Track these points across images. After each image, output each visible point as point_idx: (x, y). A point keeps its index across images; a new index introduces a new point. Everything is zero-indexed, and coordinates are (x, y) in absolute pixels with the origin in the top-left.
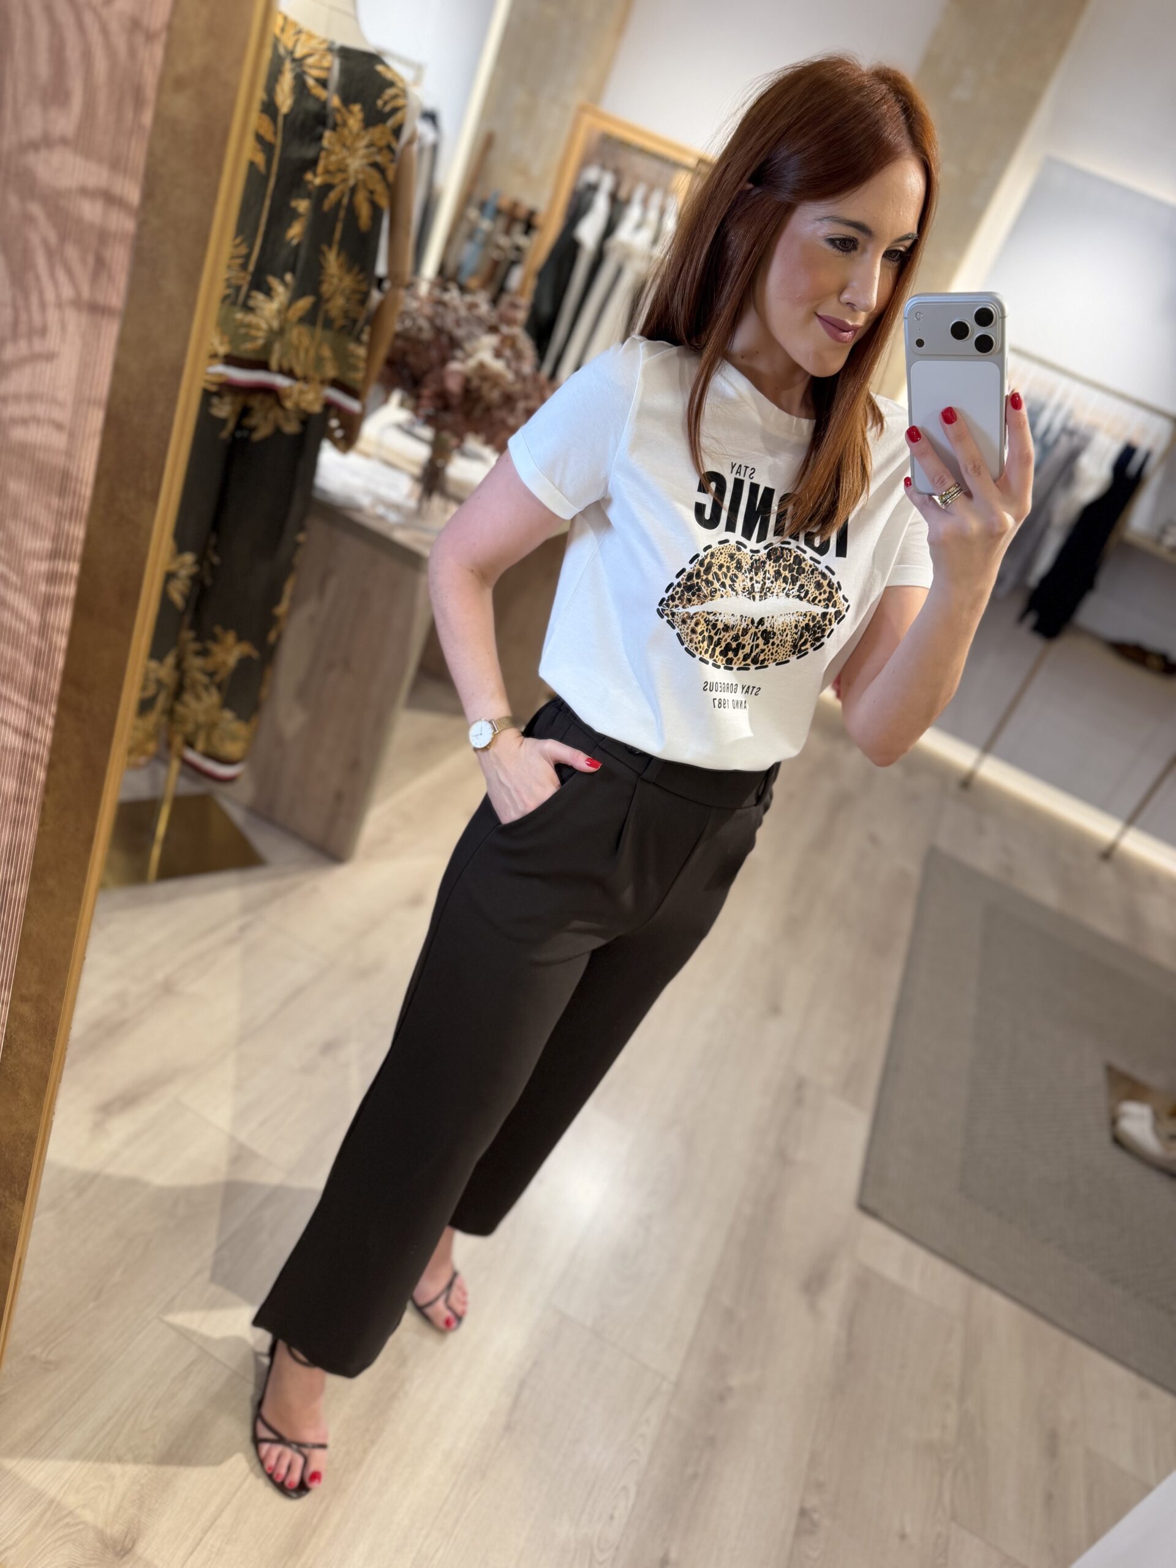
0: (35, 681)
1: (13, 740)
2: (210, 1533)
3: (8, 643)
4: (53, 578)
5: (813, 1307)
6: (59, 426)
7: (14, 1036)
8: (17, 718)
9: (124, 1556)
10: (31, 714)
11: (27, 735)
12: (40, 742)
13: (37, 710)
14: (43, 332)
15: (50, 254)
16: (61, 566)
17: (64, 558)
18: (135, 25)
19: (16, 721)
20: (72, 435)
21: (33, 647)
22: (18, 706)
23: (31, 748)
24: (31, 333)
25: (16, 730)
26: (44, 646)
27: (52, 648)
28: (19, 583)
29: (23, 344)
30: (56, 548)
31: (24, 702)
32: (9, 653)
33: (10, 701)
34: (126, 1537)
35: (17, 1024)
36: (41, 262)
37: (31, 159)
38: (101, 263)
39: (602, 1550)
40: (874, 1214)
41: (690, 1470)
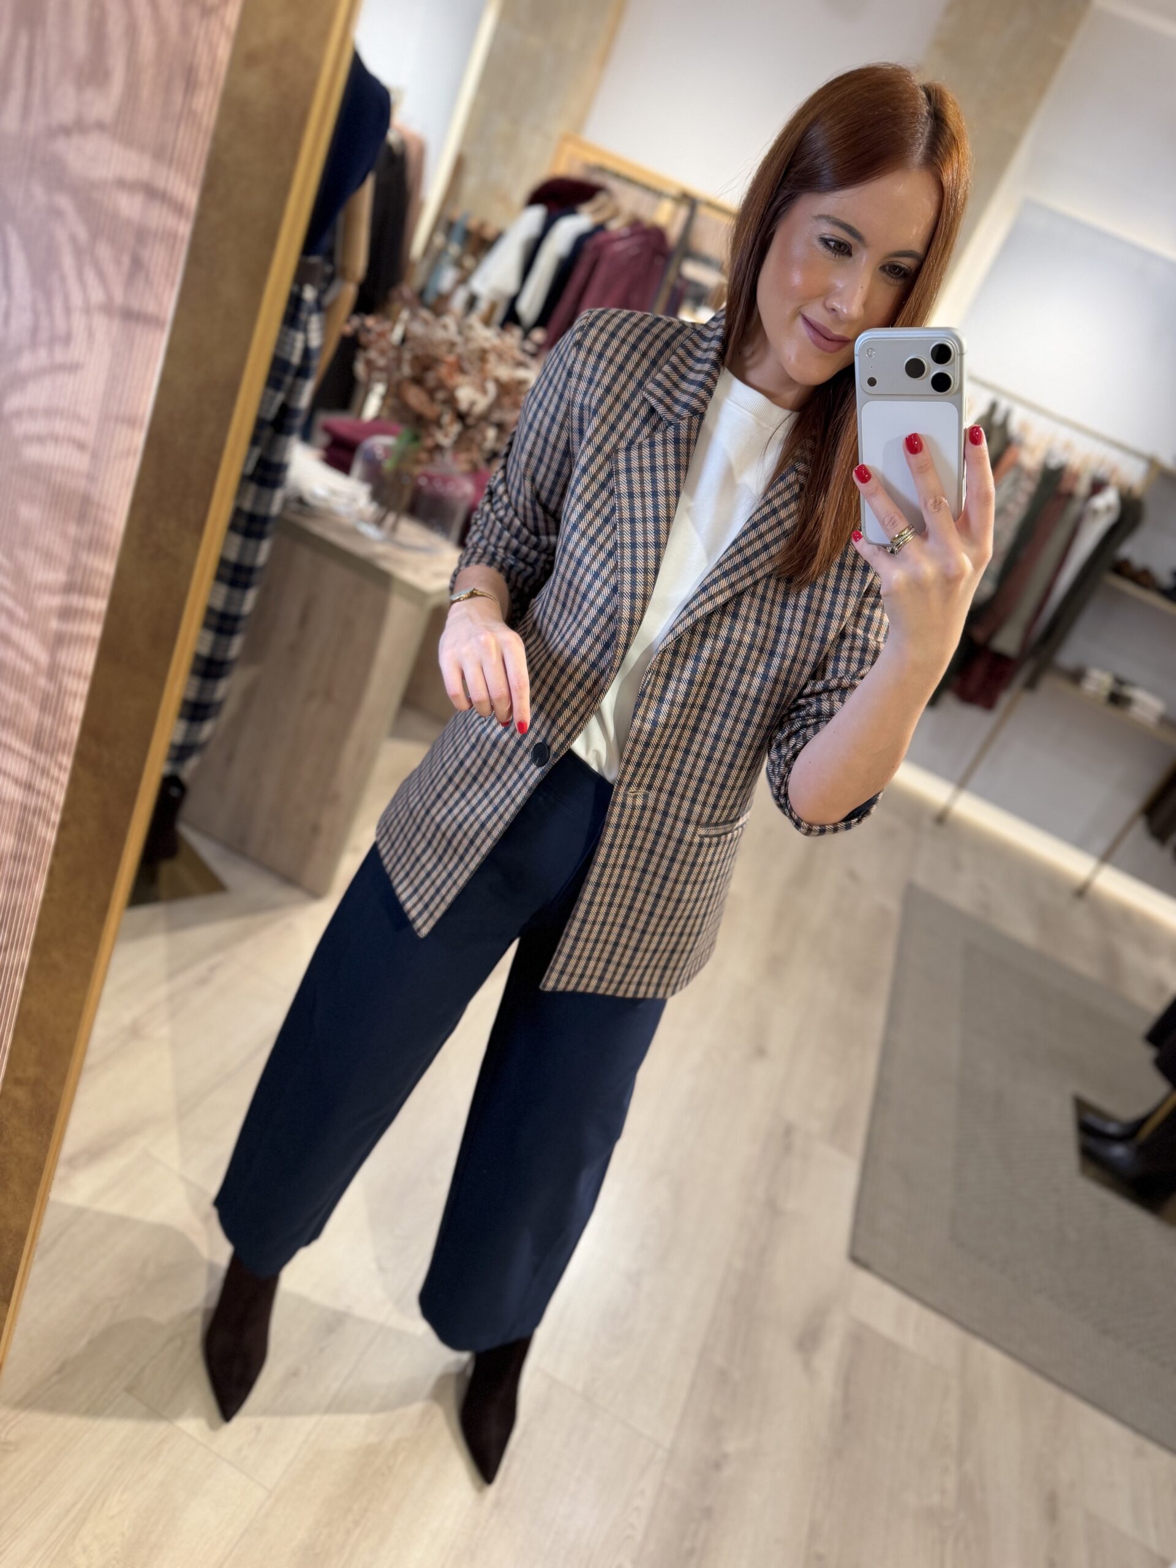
0: (40, 726)
1: (13, 792)
3: (11, 685)
4: (67, 614)
5: (807, 1365)
6: (81, 446)
8: (18, 768)
10: (34, 763)
11: (29, 787)
12: (44, 794)
13: (42, 759)
14: (68, 339)
15: (79, 253)
16: (76, 601)
19: (17, 771)
20: (95, 456)
21: (40, 688)
22: (19, 755)
23: (33, 801)
24: (52, 341)
25: (17, 781)
26: (52, 688)
27: (62, 691)
29: (43, 354)
30: (71, 581)
31: (27, 750)
32: (12, 695)
33: (9, 749)
36: (68, 261)
37: (61, 145)
38: (137, 264)
40: (866, 1267)
41: (687, 1545)
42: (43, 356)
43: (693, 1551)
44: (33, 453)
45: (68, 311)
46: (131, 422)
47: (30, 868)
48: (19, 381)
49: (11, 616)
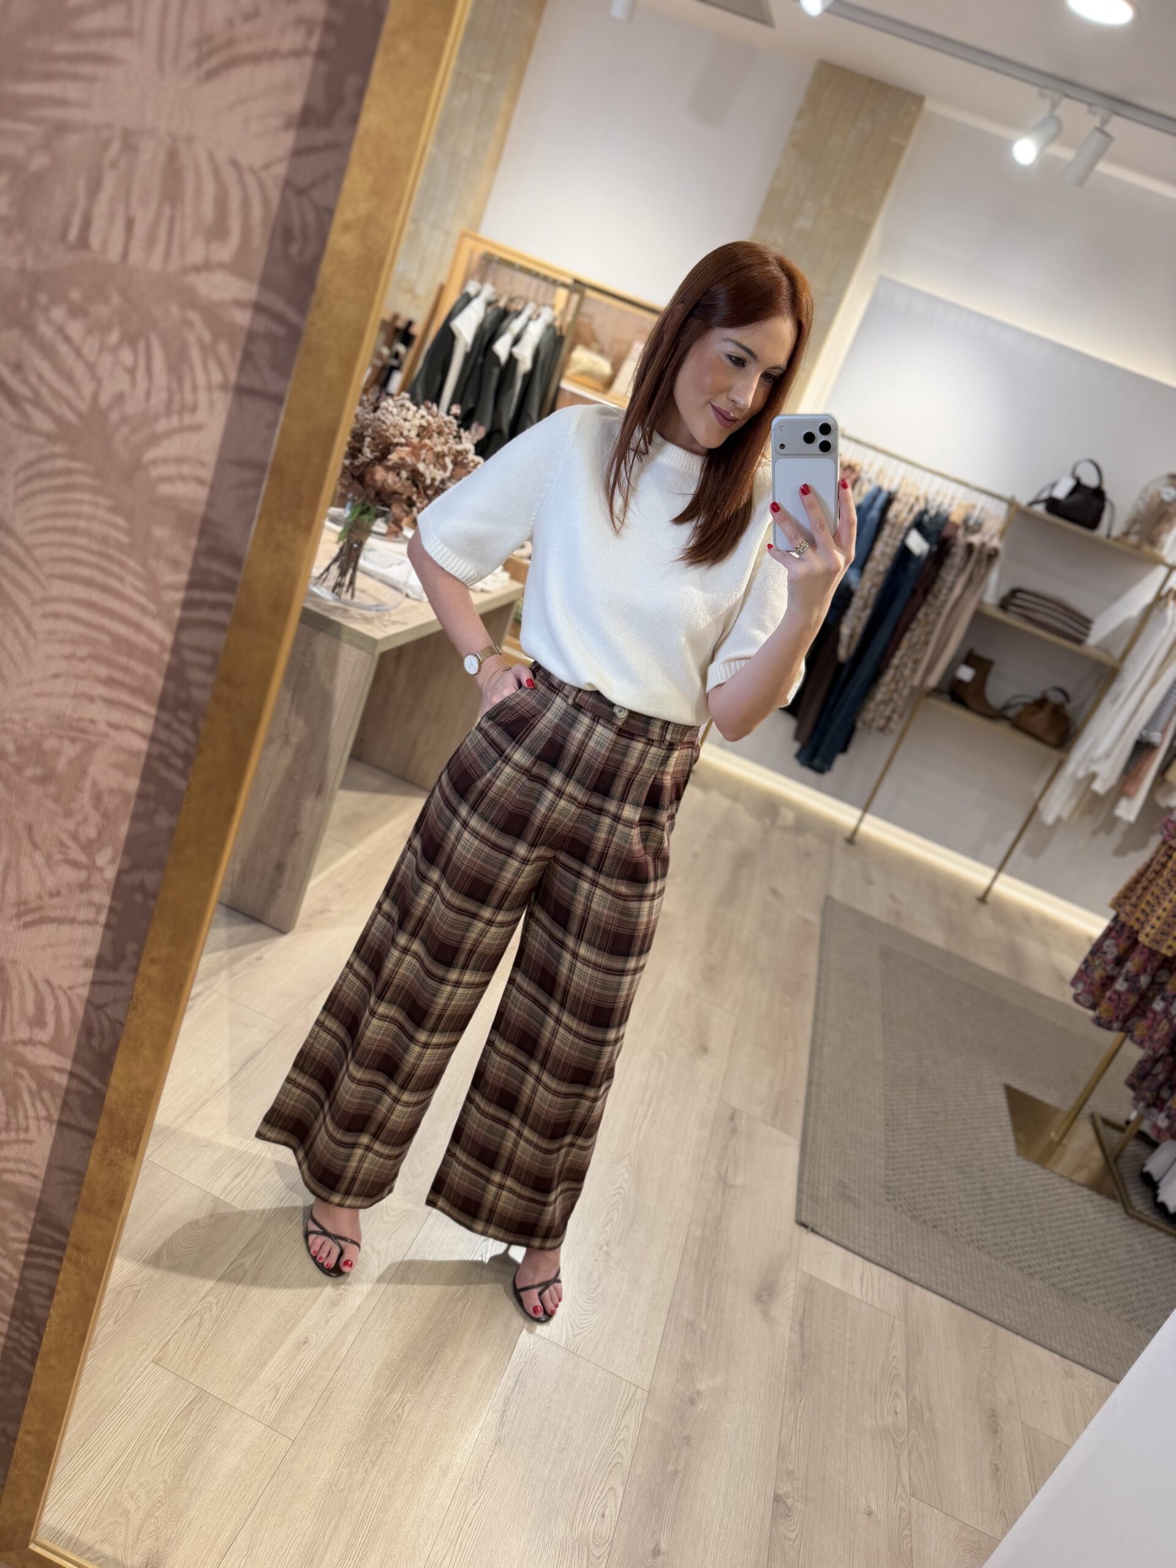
5: (766, 1314)
6: (201, 482)
14: (194, 409)
15: (204, 350)
20: (213, 488)
22: (146, 714)
24: (182, 411)
25: (143, 735)
29: (175, 419)
30: (194, 581)
31: (153, 711)
36: (195, 355)
37: (193, 279)
39: (597, 1546)
40: (813, 1230)
41: (670, 1468)
42: (175, 421)
43: (676, 1472)
44: (165, 489)
45: (195, 389)
48: (155, 439)
49: (143, 609)
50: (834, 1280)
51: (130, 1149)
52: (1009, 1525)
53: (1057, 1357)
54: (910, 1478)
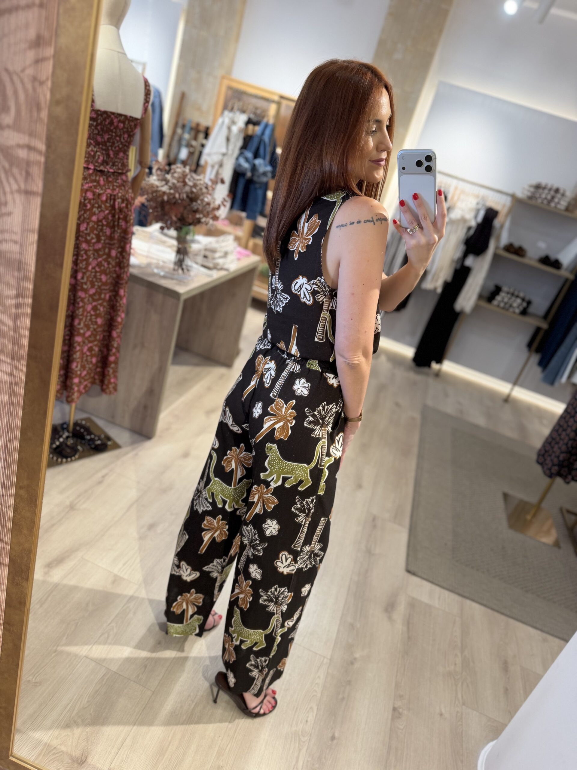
0: (13, 350)
1: (6, 378)
2: (121, 749)
4: (18, 306)
5: (390, 618)
6: (16, 242)
7: (18, 505)
9: (82, 764)
10: (13, 365)
11: (11, 375)
12: (18, 377)
13: (15, 363)
14: (6, 204)
15: (6, 172)
16: (21, 300)
17: (22, 297)
18: (34, 79)
19: (6, 369)
20: (21, 245)
21: (11, 336)
22: (7, 363)
23: (13, 380)
25: (7, 373)
26: (16, 335)
27: (20, 336)
28: (3, 310)
30: (18, 294)
31: (9, 361)
34: (82, 756)
35: (19, 499)
36: (3, 176)
38: (28, 174)
39: (304, 736)
40: (414, 574)
41: (341, 696)
43: (343, 699)
45: (5, 193)
46: (33, 231)
47: (16, 407)
50: (425, 599)
51: (25, 577)
52: (512, 717)
53: (539, 632)
54: (462, 697)
